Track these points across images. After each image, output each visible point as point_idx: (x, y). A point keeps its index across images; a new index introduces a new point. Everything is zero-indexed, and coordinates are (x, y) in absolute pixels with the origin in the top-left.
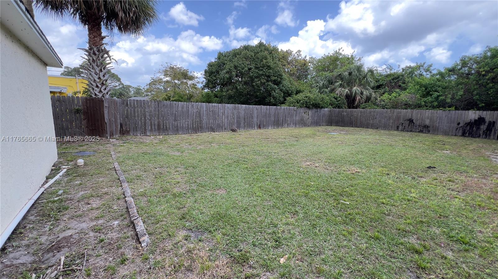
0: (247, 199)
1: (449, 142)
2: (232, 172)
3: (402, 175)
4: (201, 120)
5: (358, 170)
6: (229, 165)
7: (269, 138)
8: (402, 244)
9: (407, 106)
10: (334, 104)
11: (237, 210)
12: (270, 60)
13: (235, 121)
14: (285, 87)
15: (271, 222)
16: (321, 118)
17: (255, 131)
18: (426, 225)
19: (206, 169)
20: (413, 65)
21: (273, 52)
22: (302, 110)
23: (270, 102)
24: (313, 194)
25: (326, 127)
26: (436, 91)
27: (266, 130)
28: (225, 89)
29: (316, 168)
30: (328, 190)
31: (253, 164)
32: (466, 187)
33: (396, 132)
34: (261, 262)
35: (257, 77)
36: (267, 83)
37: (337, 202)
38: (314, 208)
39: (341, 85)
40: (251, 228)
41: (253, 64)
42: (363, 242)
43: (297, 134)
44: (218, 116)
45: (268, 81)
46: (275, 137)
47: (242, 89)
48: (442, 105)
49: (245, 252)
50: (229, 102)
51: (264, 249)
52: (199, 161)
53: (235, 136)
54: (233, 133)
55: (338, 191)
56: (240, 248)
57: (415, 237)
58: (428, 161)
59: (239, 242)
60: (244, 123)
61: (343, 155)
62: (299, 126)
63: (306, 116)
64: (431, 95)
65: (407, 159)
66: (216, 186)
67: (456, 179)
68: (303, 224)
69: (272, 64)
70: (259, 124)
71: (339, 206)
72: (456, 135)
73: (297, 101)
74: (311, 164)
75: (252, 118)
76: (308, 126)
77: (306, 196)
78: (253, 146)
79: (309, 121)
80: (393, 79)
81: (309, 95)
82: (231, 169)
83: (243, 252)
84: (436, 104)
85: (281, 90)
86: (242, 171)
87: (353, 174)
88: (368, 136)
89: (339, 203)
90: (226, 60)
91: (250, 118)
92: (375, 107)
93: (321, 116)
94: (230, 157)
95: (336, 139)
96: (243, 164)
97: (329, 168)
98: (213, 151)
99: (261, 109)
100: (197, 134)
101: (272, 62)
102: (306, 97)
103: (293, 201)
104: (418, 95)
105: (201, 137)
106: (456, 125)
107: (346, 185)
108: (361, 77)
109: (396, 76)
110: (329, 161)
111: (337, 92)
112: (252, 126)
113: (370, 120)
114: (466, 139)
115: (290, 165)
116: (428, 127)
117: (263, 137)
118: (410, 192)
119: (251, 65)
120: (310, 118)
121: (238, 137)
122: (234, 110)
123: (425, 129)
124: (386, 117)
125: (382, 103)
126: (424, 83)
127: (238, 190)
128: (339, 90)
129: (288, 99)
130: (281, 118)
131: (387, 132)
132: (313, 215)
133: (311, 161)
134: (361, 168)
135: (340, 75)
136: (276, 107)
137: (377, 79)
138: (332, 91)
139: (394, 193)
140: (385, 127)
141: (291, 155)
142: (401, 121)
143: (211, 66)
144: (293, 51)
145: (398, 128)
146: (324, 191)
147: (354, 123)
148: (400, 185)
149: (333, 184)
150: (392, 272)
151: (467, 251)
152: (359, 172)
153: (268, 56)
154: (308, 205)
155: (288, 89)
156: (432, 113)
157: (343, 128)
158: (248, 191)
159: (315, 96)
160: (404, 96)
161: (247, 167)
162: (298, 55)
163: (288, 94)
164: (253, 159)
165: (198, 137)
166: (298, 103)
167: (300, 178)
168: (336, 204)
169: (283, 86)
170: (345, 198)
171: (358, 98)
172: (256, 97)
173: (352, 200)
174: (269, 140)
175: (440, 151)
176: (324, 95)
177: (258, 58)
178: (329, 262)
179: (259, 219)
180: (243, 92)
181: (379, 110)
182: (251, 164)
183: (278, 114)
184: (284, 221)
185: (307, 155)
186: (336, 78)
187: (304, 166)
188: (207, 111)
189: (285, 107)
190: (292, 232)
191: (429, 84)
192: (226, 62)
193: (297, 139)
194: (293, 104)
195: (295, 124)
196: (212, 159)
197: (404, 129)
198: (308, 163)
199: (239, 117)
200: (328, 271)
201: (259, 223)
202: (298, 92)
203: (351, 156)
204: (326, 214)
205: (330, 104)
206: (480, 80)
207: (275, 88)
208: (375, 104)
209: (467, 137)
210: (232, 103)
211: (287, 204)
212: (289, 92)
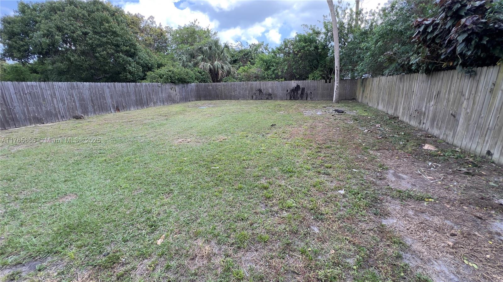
0: (110, 195)
1: (283, 105)
2: (83, 170)
3: (256, 135)
4: (10, 109)
5: (225, 138)
6: (77, 163)
7: (132, 121)
8: (256, 186)
9: (257, 78)
10: (199, 78)
11: (97, 213)
12: (114, 24)
13: (78, 105)
14: (142, 59)
15: (144, 210)
16: (190, 94)
17: (112, 114)
18: (270, 167)
19: (36, 176)
20: (257, 42)
21: (116, 14)
22: (168, 86)
23: (126, 79)
24: (187, 169)
25: (196, 102)
26: (273, 66)
27: (128, 112)
28: (48, 60)
29: (188, 143)
30: (201, 161)
31: (113, 154)
32: (292, 135)
33: (251, 101)
34: (136, 253)
35: (98, 46)
36: (117, 54)
37: (209, 169)
38: (189, 181)
39: (203, 60)
40: (119, 225)
41: (89, 26)
42: (230, 195)
43: (166, 112)
44: (44, 100)
45: (118, 52)
46: (141, 119)
47: (79, 62)
48: (277, 77)
49: (114, 253)
50: (61, 79)
51: (138, 239)
52: (19, 169)
53: (81, 125)
54: (78, 121)
55: (209, 160)
56: (107, 251)
57: (264, 178)
58: (272, 121)
59: (104, 246)
60: (93, 107)
61: (212, 126)
62: (168, 103)
63: (173, 93)
64: (270, 69)
65: (259, 121)
66: (58, 193)
67: (287, 131)
68: (179, 199)
69: (117, 29)
70: (116, 106)
71: (211, 172)
72: (287, 99)
73: (160, 76)
74: (183, 141)
75: (104, 98)
76: (178, 103)
77: (180, 172)
78: (111, 134)
79: (178, 98)
80: (244, 55)
81: (172, 68)
82: (81, 166)
83: (111, 254)
84: (274, 76)
85: (138, 63)
86: (99, 166)
87: (221, 141)
88: (232, 107)
89: (211, 170)
90: (39, 17)
91: (100, 99)
92: (235, 80)
93: (189, 91)
94: (76, 152)
95: (205, 113)
96: (99, 157)
97: (200, 141)
98: (44, 150)
99: (115, 87)
100: (6, 131)
101: (118, 27)
102: (170, 71)
103: (167, 181)
104: (262, 69)
105: (16, 134)
106: (286, 92)
107: (215, 153)
108: (219, 51)
109: (246, 52)
110: (200, 134)
111: (200, 67)
112: (107, 109)
113: (232, 92)
114: (292, 101)
115: (161, 146)
116: (271, 95)
117: (124, 120)
118: (261, 146)
119: (86, 29)
120: (178, 94)
121: (87, 125)
122: (72, 89)
123: (270, 96)
124: (243, 88)
125: (239, 76)
126: (265, 59)
127: (95, 189)
128: (202, 64)
129: (148, 73)
130: (145, 97)
131: (245, 101)
132: (187, 188)
133: (182, 137)
134: (228, 136)
135: (201, 48)
136: (134, 83)
137: (233, 54)
138: (196, 65)
139: (251, 150)
140: (244, 98)
141: (161, 136)
142: (254, 92)
143: (9, 23)
144: (144, 17)
145: (252, 98)
146: (197, 163)
147: (220, 96)
148: (255, 143)
149: (205, 154)
150: (251, 209)
151: (291, 176)
152: (226, 139)
153: (111, 19)
154: (182, 180)
155: (147, 62)
156: (272, 84)
157: (211, 101)
158: (110, 186)
159: (179, 69)
160: (254, 70)
161: (105, 160)
162: (151, 21)
163: (148, 68)
164: (114, 148)
165: (10, 134)
166: (161, 78)
167: (173, 157)
168: (209, 172)
169: (139, 58)
170: (215, 165)
171: (220, 72)
172: (105, 72)
173: (221, 165)
174: (133, 123)
175: (278, 112)
176: (188, 69)
177: (96, 20)
178: (204, 223)
179: (128, 212)
180: (82, 66)
181: (238, 83)
182: (112, 155)
183: (140, 92)
184: (158, 203)
185: (178, 133)
186: (197, 51)
187: (176, 144)
188: (18, 94)
189: (147, 83)
190: (168, 211)
191: (268, 60)
192: (40, 20)
193: (166, 117)
194: (155, 79)
195: (163, 102)
196: (44, 161)
197: (257, 97)
198: (180, 140)
199: (82, 100)
200: (204, 230)
201: (129, 216)
202: (160, 66)
203: (219, 126)
204: (199, 184)
205: (195, 79)
206: (295, 58)
207: (130, 61)
208: (233, 77)
209: (293, 100)
210: (67, 80)
211: (160, 187)
212: (148, 66)
